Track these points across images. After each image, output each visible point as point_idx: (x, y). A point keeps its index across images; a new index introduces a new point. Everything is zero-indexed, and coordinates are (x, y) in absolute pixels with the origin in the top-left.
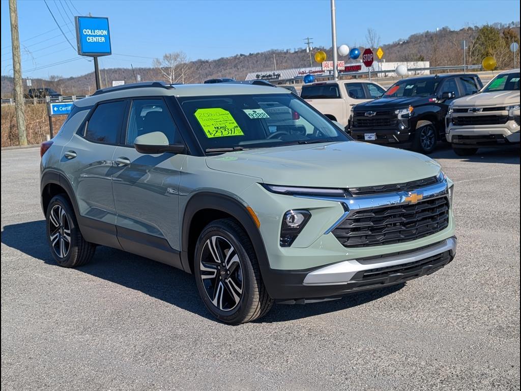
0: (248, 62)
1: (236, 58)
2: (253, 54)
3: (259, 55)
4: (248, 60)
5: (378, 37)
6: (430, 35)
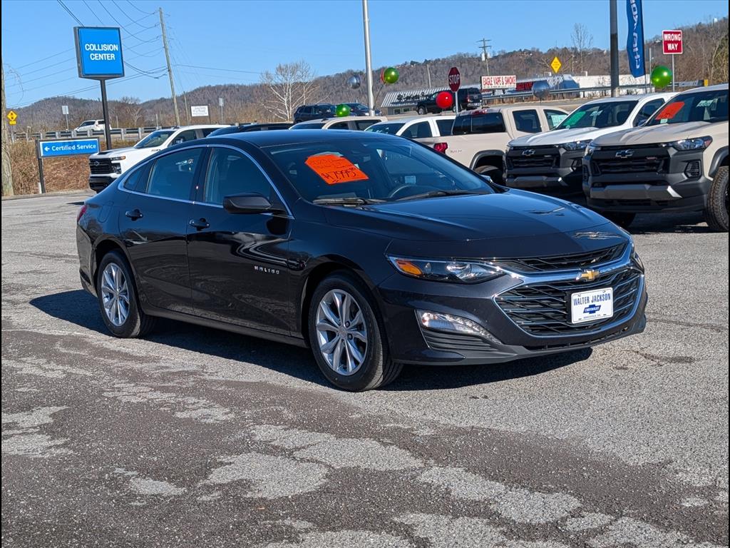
1: (404, 65)
2: (430, 61)
3: (440, 62)
4: (422, 70)
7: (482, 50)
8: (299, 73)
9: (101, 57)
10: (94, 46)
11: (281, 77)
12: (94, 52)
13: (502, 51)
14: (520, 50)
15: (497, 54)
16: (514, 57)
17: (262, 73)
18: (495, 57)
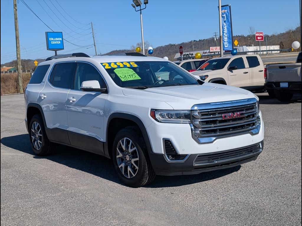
0: (198, 45)
3: (205, 41)
4: (198, 43)
9: (55, 42)
10: (53, 39)
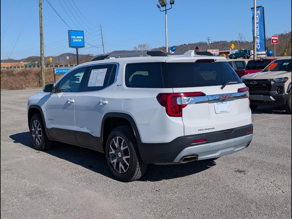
1: (181, 45)
2: (190, 44)
3: (193, 44)
5: (244, 37)
6: (283, 35)
7: (208, 41)
8: (146, 47)
9: (77, 40)
10: (75, 37)
11: (140, 49)
12: (74, 39)
13: (215, 41)
14: (221, 41)
15: (213, 42)
16: (219, 43)
17: (133, 47)
18: (212, 43)
